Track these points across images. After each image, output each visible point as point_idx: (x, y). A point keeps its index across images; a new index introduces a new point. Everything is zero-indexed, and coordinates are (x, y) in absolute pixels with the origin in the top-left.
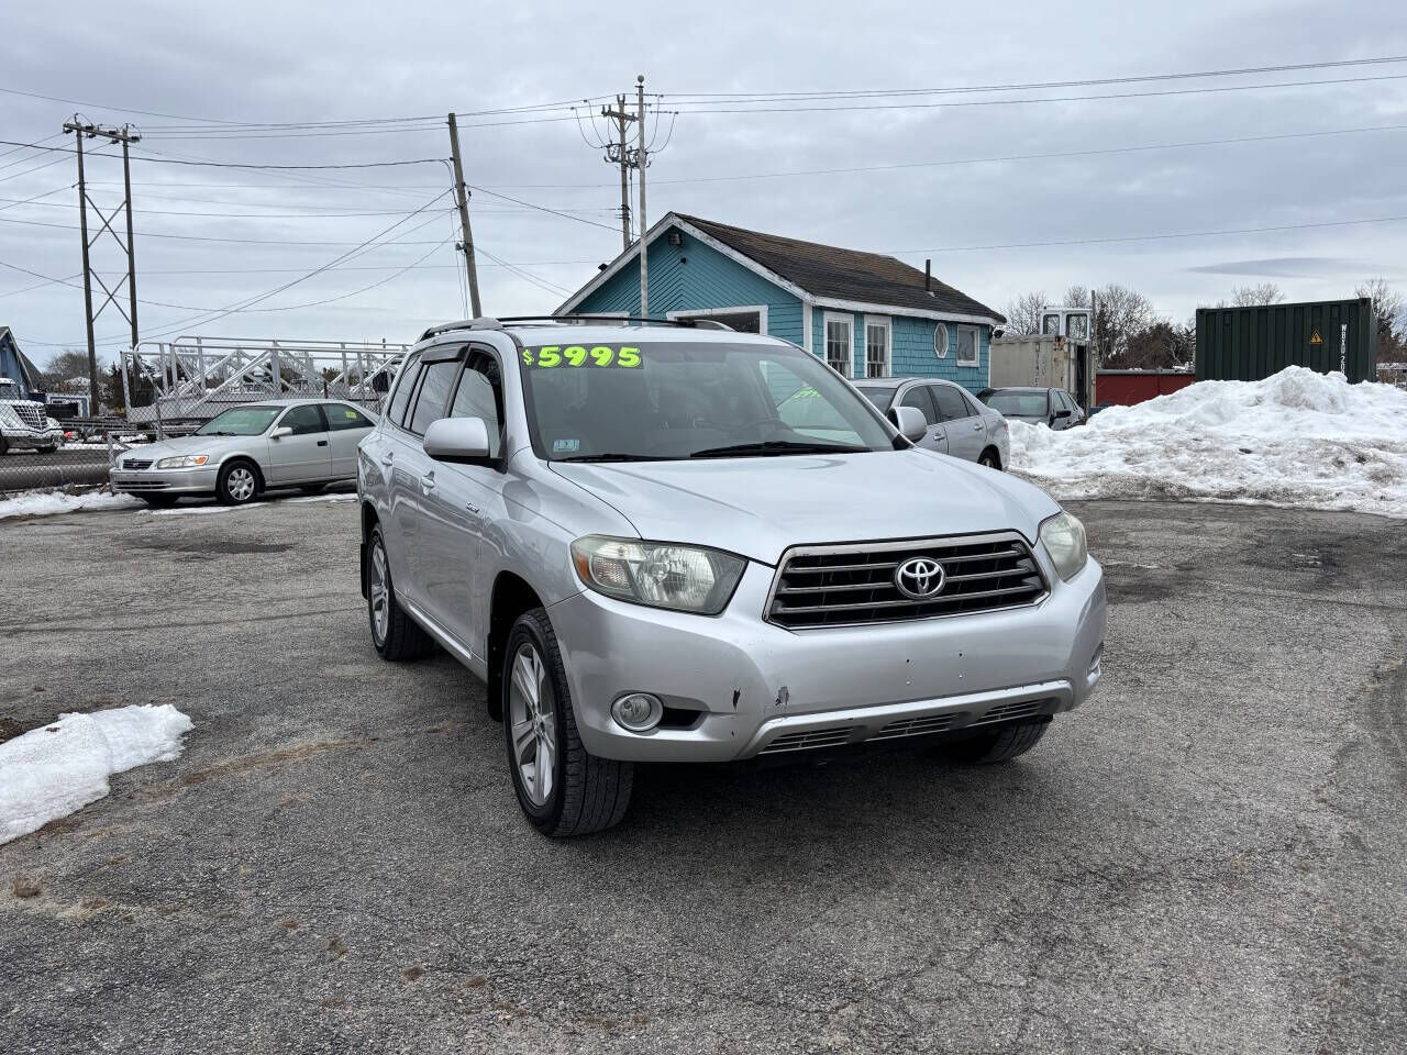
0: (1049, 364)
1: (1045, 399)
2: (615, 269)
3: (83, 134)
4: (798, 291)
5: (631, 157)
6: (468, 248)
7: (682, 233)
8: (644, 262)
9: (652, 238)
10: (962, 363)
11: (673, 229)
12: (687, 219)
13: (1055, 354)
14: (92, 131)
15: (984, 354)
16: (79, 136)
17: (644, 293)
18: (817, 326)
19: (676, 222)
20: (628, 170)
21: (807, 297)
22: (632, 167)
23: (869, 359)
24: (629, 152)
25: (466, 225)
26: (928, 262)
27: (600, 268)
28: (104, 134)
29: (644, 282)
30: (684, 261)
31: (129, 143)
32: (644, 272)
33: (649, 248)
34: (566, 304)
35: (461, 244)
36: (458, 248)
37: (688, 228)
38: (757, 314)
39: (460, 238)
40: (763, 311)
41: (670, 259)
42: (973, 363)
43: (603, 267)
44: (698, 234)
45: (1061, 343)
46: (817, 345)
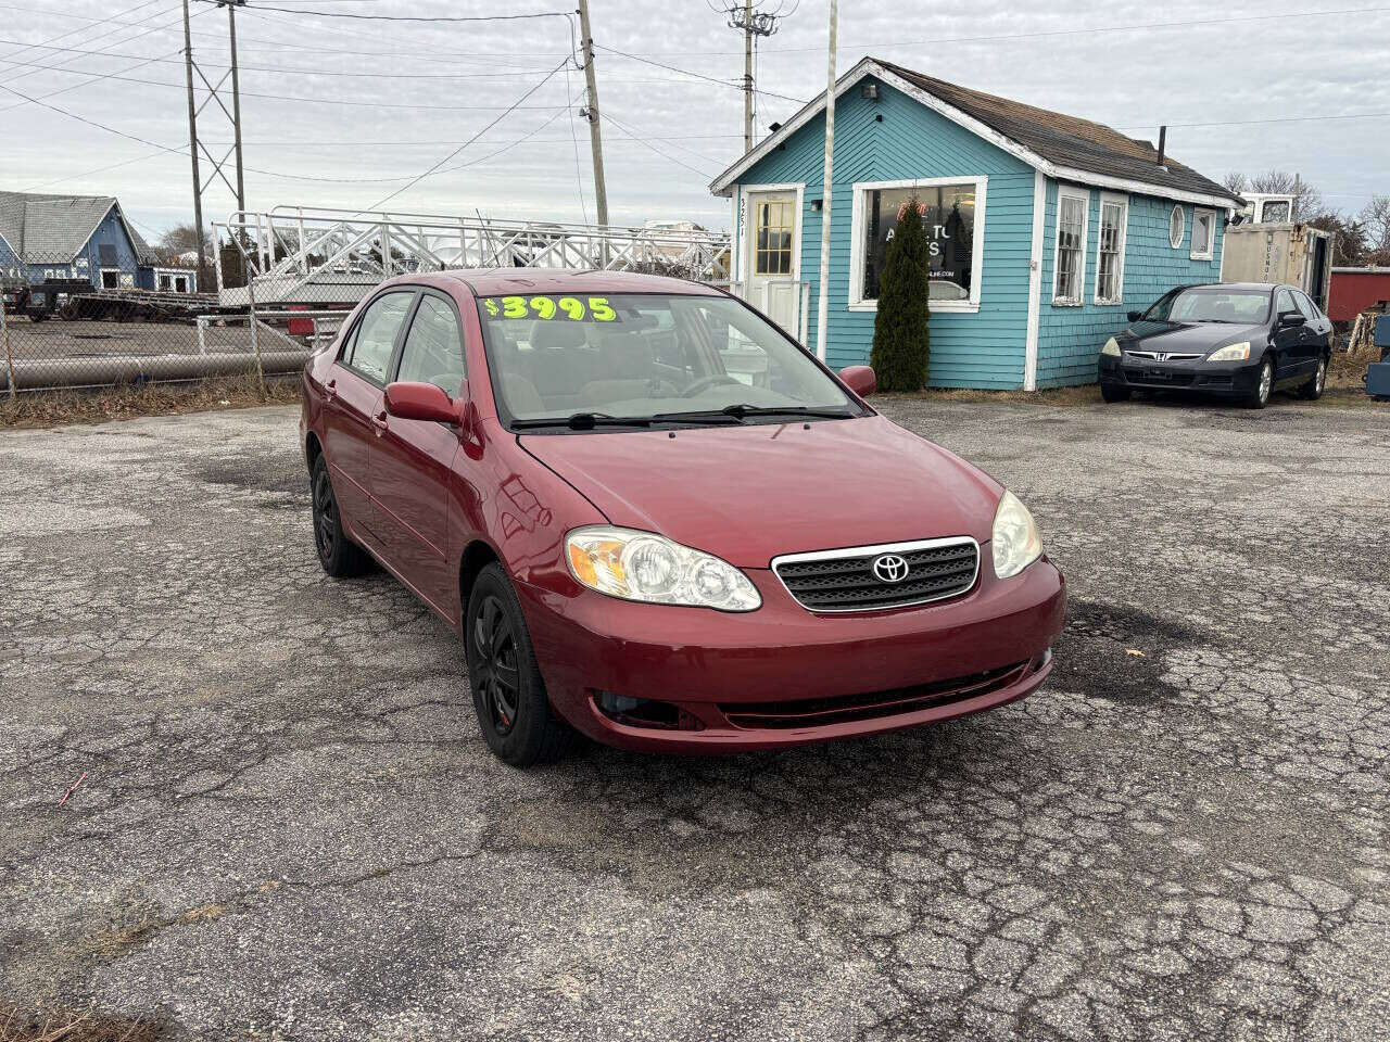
0: (1283, 260)
2: (791, 129)
4: (1032, 158)
6: (593, 116)
7: (879, 83)
8: (830, 119)
9: (841, 89)
10: (1195, 255)
11: (869, 78)
12: (887, 67)
13: (1292, 248)
15: (1218, 245)
17: (828, 159)
18: (1050, 203)
19: (873, 69)
20: (753, 37)
21: (1044, 166)
25: (591, 87)
26: (1163, 130)
27: (771, 128)
29: (829, 145)
30: (879, 119)
32: (829, 132)
33: (839, 101)
34: (727, 173)
35: (586, 110)
36: (583, 114)
37: (888, 77)
38: (971, 187)
39: (584, 102)
40: (981, 182)
41: (863, 116)
42: (1208, 256)
43: (775, 127)
44: (901, 85)
45: (1302, 233)
46: (1049, 226)
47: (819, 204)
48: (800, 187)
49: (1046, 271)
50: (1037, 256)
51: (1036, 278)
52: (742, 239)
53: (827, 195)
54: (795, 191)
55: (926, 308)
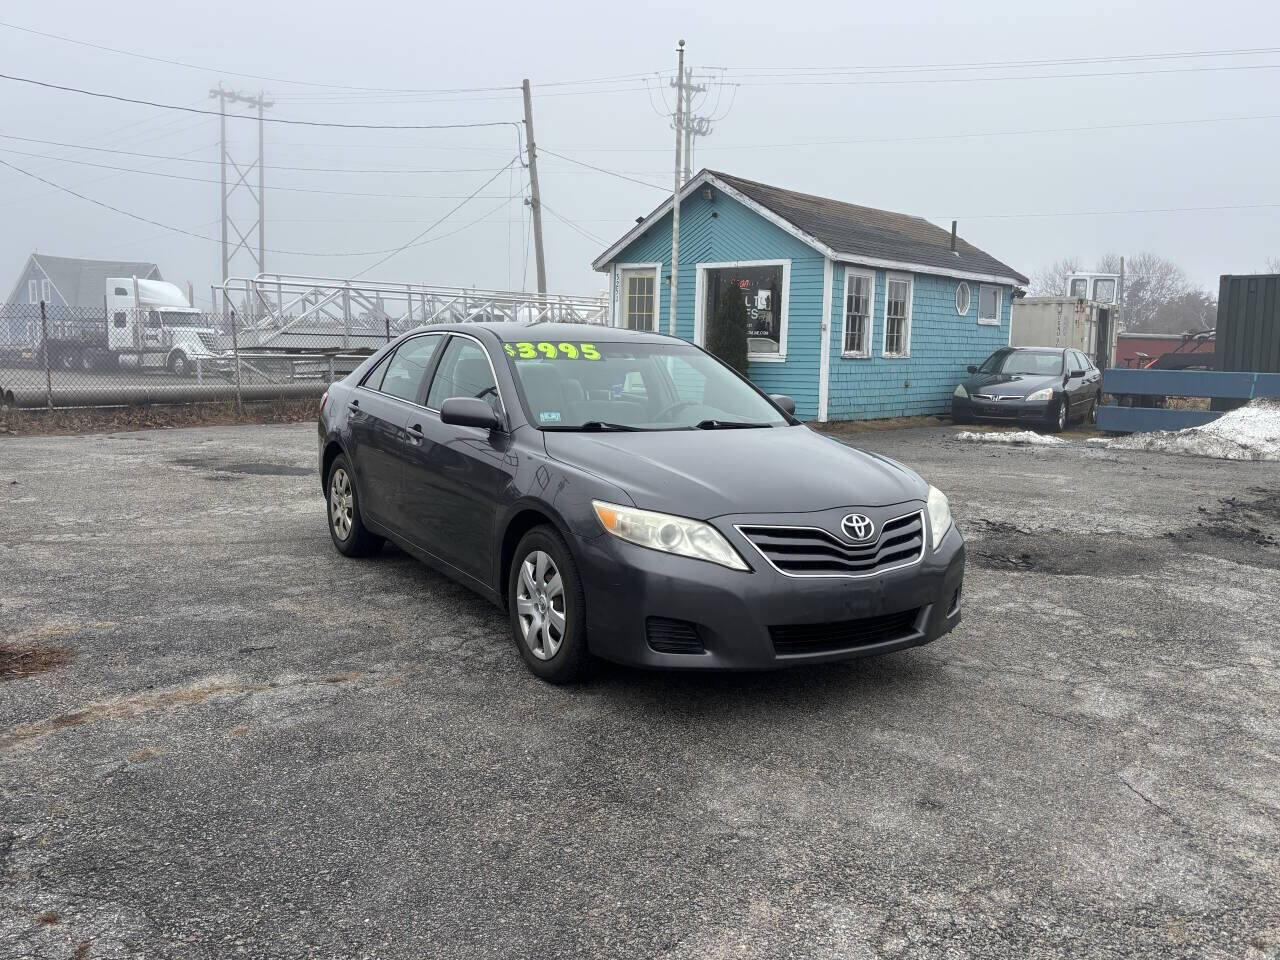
0: (1070, 326)
1: (1060, 359)
2: (651, 222)
3: (226, 99)
4: (820, 246)
5: (695, 124)
6: (535, 204)
7: (714, 189)
8: (676, 215)
9: (686, 193)
10: (982, 321)
11: (706, 185)
12: (719, 176)
13: (1077, 317)
14: (234, 97)
15: (1006, 313)
16: (222, 100)
17: (675, 245)
18: (838, 280)
19: (709, 178)
20: (692, 137)
21: (829, 252)
22: (695, 134)
23: (889, 314)
24: (693, 121)
25: (534, 182)
26: (954, 224)
27: (637, 221)
28: (243, 99)
29: (675, 235)
30: (715, 215)
31: (264, 108)
32: (676, 225)
33: (682, 203)
34: (605, 254)
35: (529, 199)
36: (527, 203)
37: (719, 185)
38: (780, 268)
39: (528, 193)
40: (787, 265)
41: (701, 216)
42: (995, 322)
43: (640, 220)
44: (728, 190)
45: (1083, 306)
46: (837, 298)
47: (669, 278)
48: (659, 266)
49: (835, 332)
50: (827, 320)
51: (826, 337)
52: (617, 304)
53: (674, 272)
54: (655, 269)
55: (745, 358)
